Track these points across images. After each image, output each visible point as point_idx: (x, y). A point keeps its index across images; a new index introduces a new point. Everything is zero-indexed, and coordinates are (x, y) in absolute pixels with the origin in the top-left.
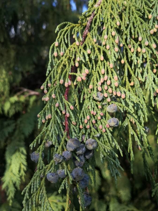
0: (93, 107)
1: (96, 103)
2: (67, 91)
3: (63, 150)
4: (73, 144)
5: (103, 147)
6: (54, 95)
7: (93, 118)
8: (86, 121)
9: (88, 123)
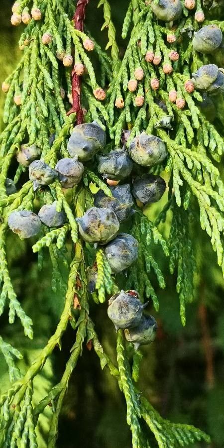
0: (152, 40)
1: (162, 29)
2: (81, 6)
3: (59, 156)
4: (83, 135)
5: (181, 155)
6: (36, 11)
7: (153, 74)
8: (132, 85)
9: (141, 91)
